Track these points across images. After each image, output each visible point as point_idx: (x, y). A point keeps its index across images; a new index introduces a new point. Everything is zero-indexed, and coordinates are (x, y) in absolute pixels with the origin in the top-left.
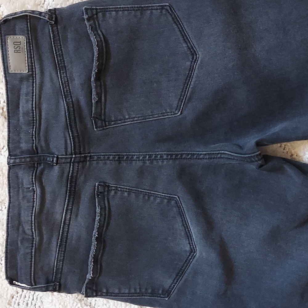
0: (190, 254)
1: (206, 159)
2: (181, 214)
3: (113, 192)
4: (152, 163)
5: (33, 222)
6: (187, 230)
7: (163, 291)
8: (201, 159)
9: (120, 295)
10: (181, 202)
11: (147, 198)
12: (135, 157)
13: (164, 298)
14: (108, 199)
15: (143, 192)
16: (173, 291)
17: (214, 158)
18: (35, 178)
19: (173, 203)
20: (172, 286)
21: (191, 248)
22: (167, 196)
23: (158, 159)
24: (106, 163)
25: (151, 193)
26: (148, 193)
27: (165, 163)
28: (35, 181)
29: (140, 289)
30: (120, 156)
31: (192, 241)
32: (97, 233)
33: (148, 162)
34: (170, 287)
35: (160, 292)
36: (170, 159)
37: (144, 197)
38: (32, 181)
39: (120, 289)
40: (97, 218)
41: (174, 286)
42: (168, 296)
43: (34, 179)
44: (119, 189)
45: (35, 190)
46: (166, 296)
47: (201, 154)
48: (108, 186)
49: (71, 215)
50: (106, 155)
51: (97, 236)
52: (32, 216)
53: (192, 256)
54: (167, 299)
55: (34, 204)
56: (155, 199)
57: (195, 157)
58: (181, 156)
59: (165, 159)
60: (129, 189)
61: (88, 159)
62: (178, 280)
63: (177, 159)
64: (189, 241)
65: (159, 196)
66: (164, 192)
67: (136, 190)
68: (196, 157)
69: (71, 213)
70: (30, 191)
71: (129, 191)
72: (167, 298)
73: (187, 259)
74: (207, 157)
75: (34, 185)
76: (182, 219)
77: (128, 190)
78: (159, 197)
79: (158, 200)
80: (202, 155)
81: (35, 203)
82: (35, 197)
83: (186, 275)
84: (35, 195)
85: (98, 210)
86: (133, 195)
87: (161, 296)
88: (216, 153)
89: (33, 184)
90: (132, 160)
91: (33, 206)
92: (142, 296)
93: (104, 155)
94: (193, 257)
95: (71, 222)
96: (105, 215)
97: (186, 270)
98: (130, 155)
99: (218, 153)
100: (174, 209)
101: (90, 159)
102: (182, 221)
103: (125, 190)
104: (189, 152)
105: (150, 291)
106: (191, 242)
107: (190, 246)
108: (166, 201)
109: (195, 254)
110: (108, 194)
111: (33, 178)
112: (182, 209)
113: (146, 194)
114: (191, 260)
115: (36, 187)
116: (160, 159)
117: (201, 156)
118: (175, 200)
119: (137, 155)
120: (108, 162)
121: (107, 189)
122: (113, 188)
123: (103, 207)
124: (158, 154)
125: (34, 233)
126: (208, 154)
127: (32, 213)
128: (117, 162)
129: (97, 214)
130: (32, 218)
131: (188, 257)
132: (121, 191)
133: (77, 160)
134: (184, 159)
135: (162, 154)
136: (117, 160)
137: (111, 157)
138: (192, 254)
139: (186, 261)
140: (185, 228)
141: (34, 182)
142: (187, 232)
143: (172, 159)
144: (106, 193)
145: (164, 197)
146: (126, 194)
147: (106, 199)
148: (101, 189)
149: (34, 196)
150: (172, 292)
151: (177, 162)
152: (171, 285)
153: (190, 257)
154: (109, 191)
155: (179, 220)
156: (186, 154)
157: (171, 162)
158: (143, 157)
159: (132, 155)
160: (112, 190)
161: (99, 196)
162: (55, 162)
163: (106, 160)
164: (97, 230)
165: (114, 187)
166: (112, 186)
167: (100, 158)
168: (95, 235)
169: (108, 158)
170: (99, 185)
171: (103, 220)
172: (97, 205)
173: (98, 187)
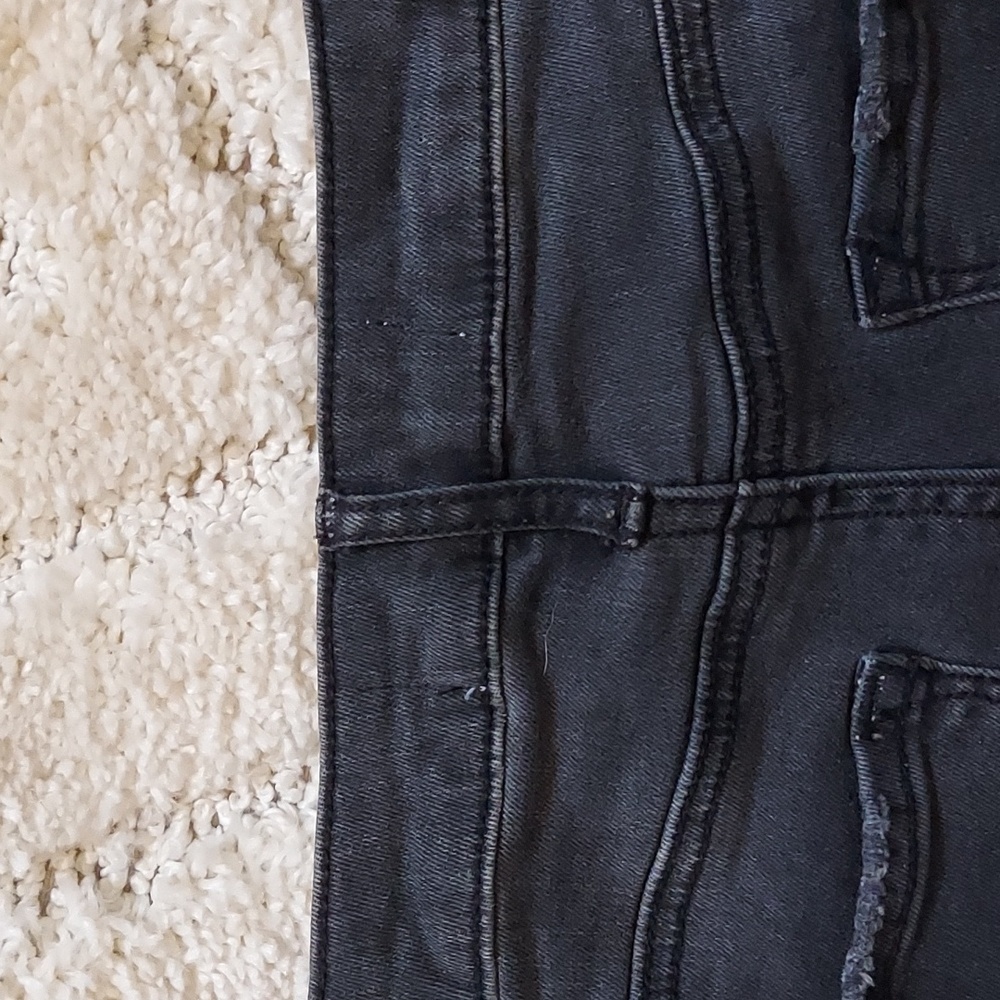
3: (958, 708)
5: (487, 906)
14: (925, 751)
18: (499, 631)
24: (921, 533)
28: (500, 650)
32: (870, 966)
38: (484, 646)
40: (874, 873)
43: (492, 637)
44: (995, 690)
45: (496, 702)
48: (934, 675)
49: (702, 853)
50: (927, 482)
51: (868, 980)
52: (479, 865)
55: (489, 789)
61: (820, 504)
69: (706, 839)
70: (464, 711)
75: (493, 674)
81: (496, 783)
82: (497, 748)
84: (497, 734)
85: (874, 823)
89: (487, 663)
91: (486, 805)
93: (914, 483)
95: (699, 892)
101: (833, 503)
110: (926, 724)
111: (484, 631)
115: (501, 684)
120: (939, 524)
122: (961, 686)
123: (904, 801)
125: (488, 967)
127: (480, 849)
128: (993, 526)
129: (867, 850)
130: (479, 881)
133: (763, 513)
136: (993, 514)
137: (959, 497)
141: (493, 655)
144: (916, 717)
147: (912, 748)
148: (890, 693)
149: (489, 741)
154: (932, 704)
160: (949, 696)
161: (876, 736)
162: (632, 524)
163: (928, 512)
164: (870, 948)
165: (964, 676)
166: (953, 675)
167: (887, 498)
168: (859, 980)
169: (941, 499)
170: (879, 667)
171: (902, 884)
172: (864, 787)
173: (873, 680)
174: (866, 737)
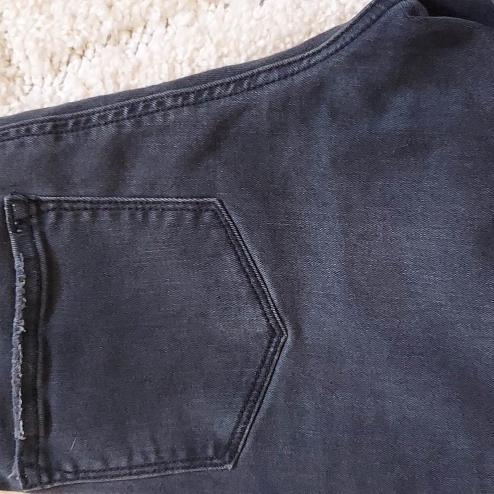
0: (270, 342)
1: (274, 81)
2: (233, 243)
3: (51, 216)
4: (139, 124)
6: (252, 280)
7: (217, 448)
8: (261, 86)
9: (109, 473)
10: (227, 212)
11: (139, 216)
12: (95, 118)
13: (221, 465)
14: (43, 235)
15: (129, 202)
16: (242, 442)
17: (292, 75)
19: (207, 217)
20: (239, 430)
21: (270, 325)
22: (191, 203)
23: (153, 113)
24: (22, 145)
25: (148, 203)
26: (141, 203)
27: (172, 117)
29: (157, 452)
30: (58, 123)
31: (270, 307)
32: (23, 324)
33: (128, 123)
34: (233, 434)
35: (210, 452)
36: (183, 106)
37: (132, 216)
39: (105, 461)
40: (19, 286)
41: (244, 429)
42: (231, 458)
44: (67, 205)
46: (227, 459)
47: (259, 73)
48: (38, 202)
50: (22, 125)
51: (22, 329)
53: (276, 347)
54: (230, 467)
56: (160, 217)
57: (245, 86)
58: (211, 93)
59: (169, 109)
60: (91, 202)
62: (250, 412)
63: (201, 103)
64: (263, 309)
65: (170, 206)
66: (182, 194)
67: (110, 202)
68: (249, 84)
71: (93, 206)
72: (230, 462)
73: (265, 357)
74: (275, 75)
76: (236, 254)
77: (88, 206)
78: (170, 210)
79: (169, 217)
80: (263, 75)
83: (269, 395)
85: (19, 264)
86: (105, 216)
87: (215, 461)
88: (295, 62)
90: (90, 127)
92: (166, 469)
93: (18, 126)
94: (279, 349)
96: (40, 275)
97: (266, 384)
98: (82, 116)
99: (302, 59)
100: (214, 233)
102: (239, 259)
103: (82, 205)
104: (227, 80)
105: (182, 455)
106: (267, 310)
107: (268, 320)
108: (189, 216)
109: (282, 340)
110: (41, 223)
112: (233, 227)
113: (137, 209)
114: (276, 357)
116: (157, 111)
117: (260, 80)
118: (213, 211)
119: (99, 112)
120: (29, 140)
121: (33, 208)
122: (51, 205)
123: (32, 255)
124: (151, 100)
126: (277, 67)
128: (51, 137)
129: (17, 277)
131: (267, 351)
132: (73, 209)
134: (218, 98)
135: (162, 97)
136: (50, 133)
137: (35, 128)
138: (275, 340)
139: (263, 362)
140: (247, 276)
142: (255, 285)
143: (188, 105)
144: (34, 221)
145: (182, 206)
146: (86, 216)
147: (36, 234)
148: (19, 212)
150: (240, 447)
151: (202, 110)
152: (236, 428)
153: (272, 350)
154: (40, 214)
155: (229, 258)
156: (222, 84)
157: (186, 111)
158: (116, 113)
159: (88, 115)
160: (48, 210)
161: (19, 231)
163: (24, 136)
164: (21, 315)
165: (53, 201)
166: (47, 201)
167: (7, 134)
168: (18, 329)
169: (28, 130)
170: (11, 201)
171: (35, 289)
172: (14, 252)
173: (10, 207)
174: (15, 231)
